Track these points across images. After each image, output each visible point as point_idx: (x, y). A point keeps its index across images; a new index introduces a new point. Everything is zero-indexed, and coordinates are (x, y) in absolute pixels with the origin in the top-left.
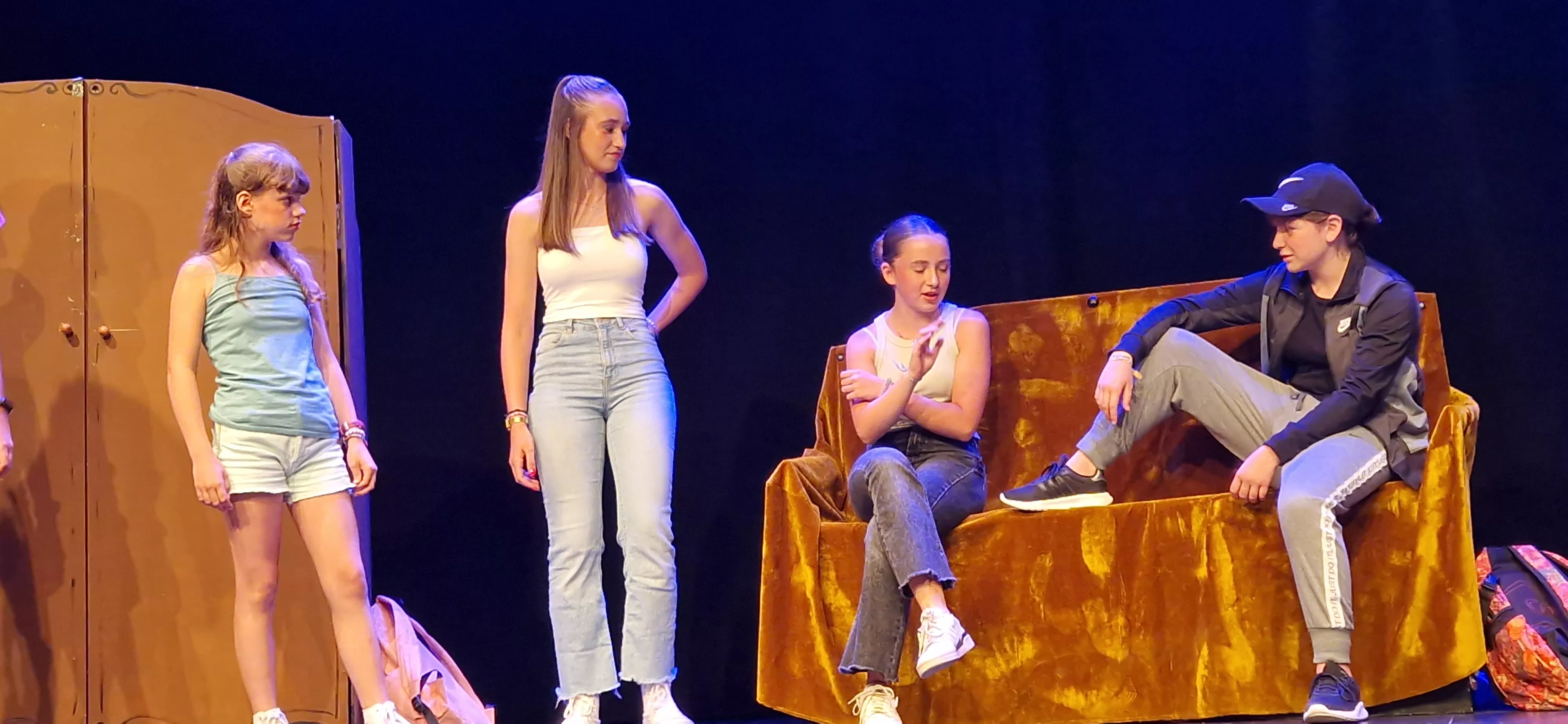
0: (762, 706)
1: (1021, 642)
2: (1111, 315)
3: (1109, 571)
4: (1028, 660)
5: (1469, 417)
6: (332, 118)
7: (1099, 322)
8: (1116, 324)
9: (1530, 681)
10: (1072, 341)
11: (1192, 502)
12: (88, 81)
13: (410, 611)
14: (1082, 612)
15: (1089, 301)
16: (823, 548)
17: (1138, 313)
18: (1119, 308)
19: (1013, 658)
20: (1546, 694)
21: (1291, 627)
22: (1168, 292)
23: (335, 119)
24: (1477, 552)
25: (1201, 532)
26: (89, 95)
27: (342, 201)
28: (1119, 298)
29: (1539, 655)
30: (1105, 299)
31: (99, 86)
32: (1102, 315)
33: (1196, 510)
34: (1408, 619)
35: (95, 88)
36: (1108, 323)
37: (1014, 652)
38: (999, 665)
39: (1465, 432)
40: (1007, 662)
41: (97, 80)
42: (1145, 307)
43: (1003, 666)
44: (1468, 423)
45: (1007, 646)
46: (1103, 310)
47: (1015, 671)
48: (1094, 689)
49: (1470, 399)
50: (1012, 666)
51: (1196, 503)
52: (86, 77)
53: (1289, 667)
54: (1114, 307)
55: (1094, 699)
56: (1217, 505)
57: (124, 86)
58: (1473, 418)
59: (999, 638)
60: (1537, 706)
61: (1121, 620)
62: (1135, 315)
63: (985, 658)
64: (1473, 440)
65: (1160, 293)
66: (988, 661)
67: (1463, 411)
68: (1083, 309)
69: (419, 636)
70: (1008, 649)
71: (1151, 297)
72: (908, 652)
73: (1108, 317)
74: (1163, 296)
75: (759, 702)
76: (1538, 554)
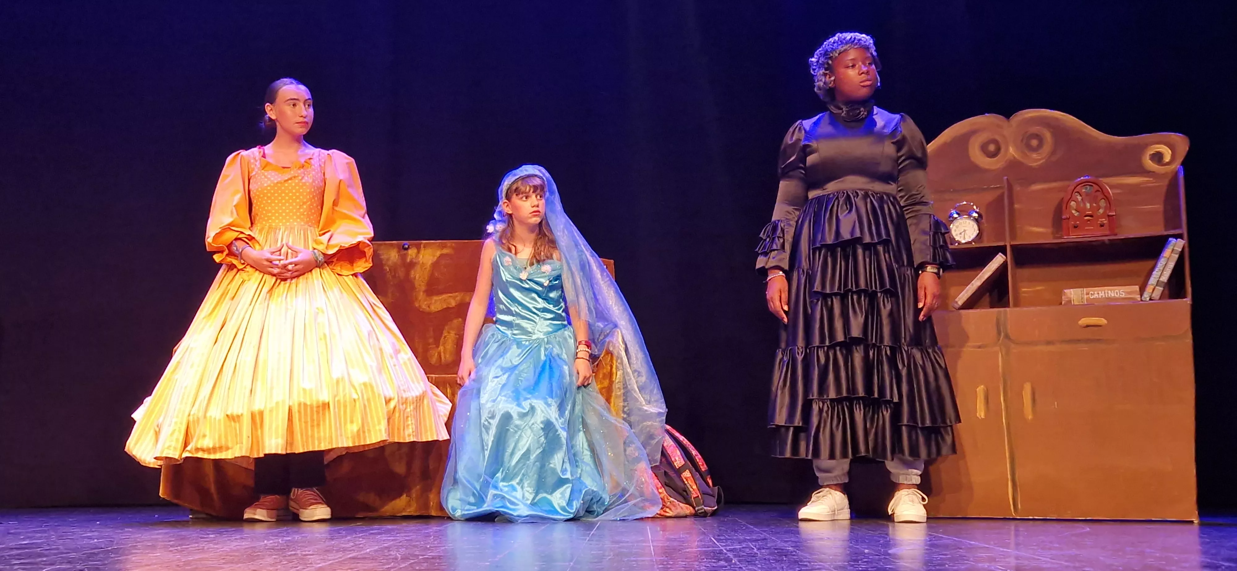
2: (416, 257)
7: (408, 260)
8: (419, 261)
10: (390, 270)
15: (403, 246)
17: (434, 256)
18: (422, 251)
22: (453, 245)
28: (422, 246)
30: (412, 245)
32: (411, 255)
36: (414, 261)
42: (438, 253)
46: (412, 252)
54: (418, 252)
62: (432, 257)
65: (449, 245)
68: (399, 252)
71: (444, 247)
73: (414, 257)
74: (451, 247)
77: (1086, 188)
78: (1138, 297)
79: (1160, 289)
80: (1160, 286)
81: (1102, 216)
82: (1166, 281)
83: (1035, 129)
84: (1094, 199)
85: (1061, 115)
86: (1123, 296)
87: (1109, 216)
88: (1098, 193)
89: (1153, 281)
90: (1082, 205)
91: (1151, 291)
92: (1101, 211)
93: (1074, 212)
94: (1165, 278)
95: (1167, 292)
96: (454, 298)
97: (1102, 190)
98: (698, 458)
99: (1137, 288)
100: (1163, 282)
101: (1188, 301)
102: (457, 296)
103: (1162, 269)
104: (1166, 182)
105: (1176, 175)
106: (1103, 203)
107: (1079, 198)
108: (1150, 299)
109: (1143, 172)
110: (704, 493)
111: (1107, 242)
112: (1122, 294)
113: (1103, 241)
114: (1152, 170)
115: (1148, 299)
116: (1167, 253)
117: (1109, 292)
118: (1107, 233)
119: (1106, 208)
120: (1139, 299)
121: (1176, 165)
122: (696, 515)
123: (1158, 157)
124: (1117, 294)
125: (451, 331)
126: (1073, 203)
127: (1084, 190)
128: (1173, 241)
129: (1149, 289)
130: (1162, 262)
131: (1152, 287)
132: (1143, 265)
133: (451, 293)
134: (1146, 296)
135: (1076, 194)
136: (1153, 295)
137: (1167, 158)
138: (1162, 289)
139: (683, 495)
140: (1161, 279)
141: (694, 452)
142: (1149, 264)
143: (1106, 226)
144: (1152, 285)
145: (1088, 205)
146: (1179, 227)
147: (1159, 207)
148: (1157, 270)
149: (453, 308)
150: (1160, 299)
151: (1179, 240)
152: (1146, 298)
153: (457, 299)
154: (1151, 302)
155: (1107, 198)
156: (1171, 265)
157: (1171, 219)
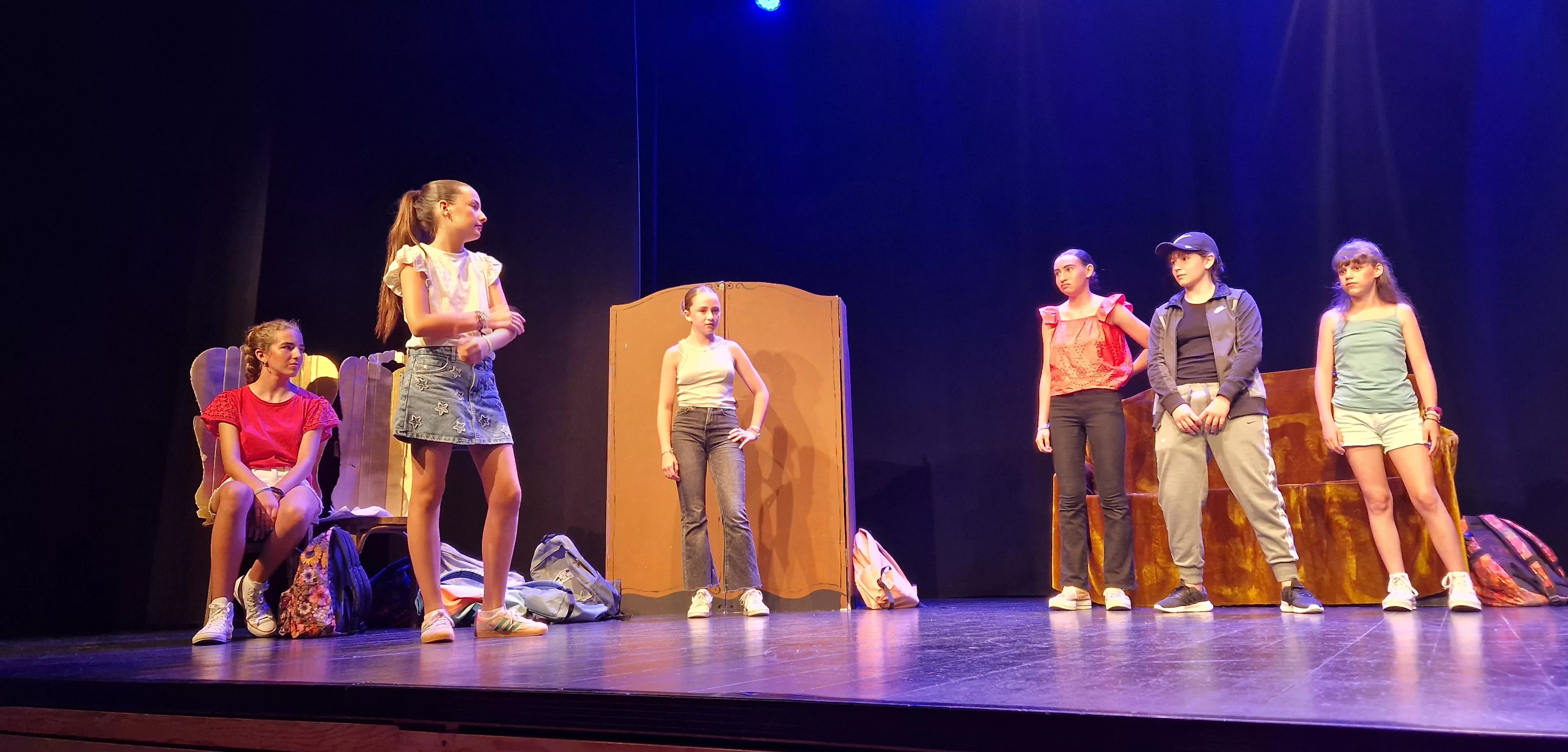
5: (1452, 442)
6: (837, 296)
9: (1496, 591)
11: (1290, 487)
12: (726, 283)
13: (876, 538)
14: (1229, 545)
20: (1505, 599)
21: (1350, 557)
22: (1273, 376)
23: (839, 296)
24: (1461, 518)
25: (1295, 505)
26: (727, 290)
27: (842, 335)
29: (1500, 576)
31: (731, 285)
33: (1293, 492)
34: (1420, 554)
35: (729, 286)
39: (1450, 451)
44: (1452, 446)
48: (1236, 586)
49: (1452, 432)
52: (725, 281)
53: (1350, 579)
55: (1236, 591)
56: (1305, 490)
57: (742, 285)
58: (1454, 443)
60: (1500, 605)
61: (1250, 550)
64: (1455, 455)
67: (1449, 440)
69: (880, 550)
74: (1271, 378)
76: (1497, 520)
96: (1279, 421)
98: (1546, 550)
110: (1558, 584)
122: (1552, 604)
125: (1279, 449)
139: (1535, 585)
141: (1541, 544)
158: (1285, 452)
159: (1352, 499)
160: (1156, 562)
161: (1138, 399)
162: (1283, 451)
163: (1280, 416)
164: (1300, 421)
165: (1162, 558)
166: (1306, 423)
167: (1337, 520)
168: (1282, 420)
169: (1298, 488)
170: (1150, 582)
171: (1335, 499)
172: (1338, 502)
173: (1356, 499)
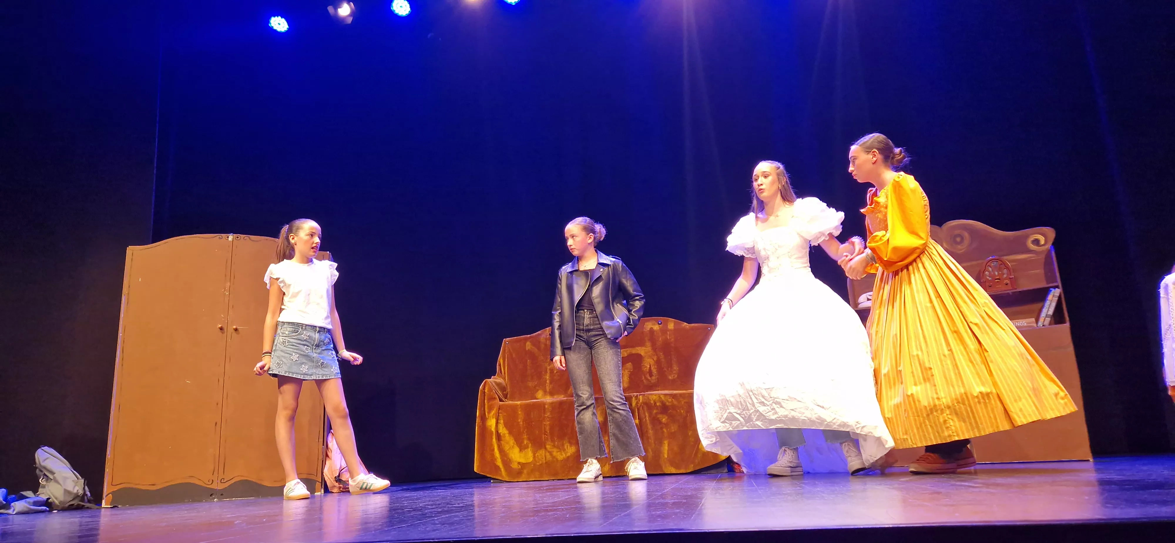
0: (476, 472)
1: (571, 446)
3: (603, 421)
4: (573, 453)
16: (500, 411)
19: (568, 452)
26: (234, 241)
31: (239, 237)
33: (634, 398)
35: (236, 237)
37: (568, 450)
38: (562, 455)
40: (566, 455)
41: (238, 235)
43: (564, 455)
45: (566, 447)
47: (568, 457)
50: (567, 455)
51: (634, 396)
52: (233, 234)
53: (664, 457)
57: (248, 237)
59: (563, 445)
63: (557, 452)
66: (559, 453)
70: (566, 449)
72: (530, 450)
75: (475, 471)
77: (994, 263)
78: (1035, 325)
79: (1048, 320)
80: (1048, 318)
81: (1006, 279)
82: (1051, 314)
83: (957, 232)
84: (1000, 269)
85: (973, 222)
86: (1026, 325)
87: (1010, 278)
88: (1001, 266)
89: (1043, 315)
90: (992, 273)
91: (1043, 321)
92: (1005, 276)
93: (988, 278)
94: (1051, 312)
95: (1053, 321)
96: (626, 351)
97: (1004, 263)
99: (1033, 320)
100: (1050, 315)
101: (1067, 325)
102: (628, 350)
103: (1048, 307)
104: (1043, 256)
105: (1049, 252)
106: (1005, 271)
107: (990, 269)
108: (1043, 326)
109: (1029, 251)
111: (1011, 294)
112: (1025, 324)
113: (1008, 293)
114: (1032, 249)
115: (1042, 326)
116: (1050, 297)
117: (1016, 323)
118: (1011, 288)
119: (1007, 274)
120: (1036, 326)
121: (1049, 246)
123: (1036, 242)
124: (1021, 324)
125: (626, 370)
126: (986, 272)
127: (992, 265)
128: (1053, 290)
129: (1041, 320)
130: (1048, 303)
131: (1044, 318)
132: (1036, 306)
133: (624, 349)
134: (1040, 324)
135: (988, 267)
136: (1044, 323)
137: (1042, 242)
138: (1049, 319)
140: (1048, 313)
142: (1039, 305)
143: (1010, 285)
144: (1043, 317)
145: (996, 273)
146: (1056, 282)
147: (1040, 271)
148: (1045, 308)
149: (626, 357)
150: (1049, 325)
151: (1057, 289)
152: (1040, 325)
153: (627, 352)
154: (1043, 327)
155: (1007, 268)
156: (1054, 304)
157: (1049, 277)
158: (629, 373)
159: (667, 404)
160: (546, 448)
161: (539, 335)
162: (628, 372)
163: (627, 349)
164: (639, 352)
165: (549, 445)
166: (643, 354)
167: (658, 418)
168: (628, 352)
169: (637, 396)
170: (541, 462)
171: (658, 404)
172: (659, 406)
173: (670, 404)
